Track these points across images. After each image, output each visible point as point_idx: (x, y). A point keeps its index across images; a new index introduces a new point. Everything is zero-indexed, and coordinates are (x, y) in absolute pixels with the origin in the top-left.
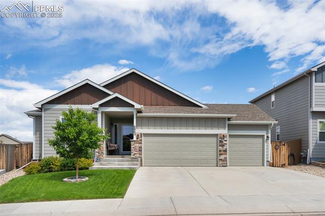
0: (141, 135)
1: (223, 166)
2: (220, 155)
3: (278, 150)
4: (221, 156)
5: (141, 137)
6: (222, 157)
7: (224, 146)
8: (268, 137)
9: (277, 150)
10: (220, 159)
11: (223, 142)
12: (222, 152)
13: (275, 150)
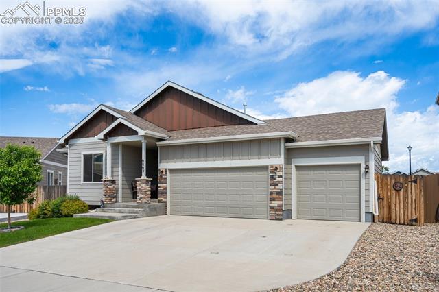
0: (166, 172)
1: (277, 219)
2: (272, 200)
3: (402, 192)
4: (273, 202)
5: (166, 174)
6: (275, 204)
7: (277, 185)
8: (367, 167)
9: (398, 191)
10: (271, 208)
11: (275, 179)
12: (275, 196)
13: (394, 192)
